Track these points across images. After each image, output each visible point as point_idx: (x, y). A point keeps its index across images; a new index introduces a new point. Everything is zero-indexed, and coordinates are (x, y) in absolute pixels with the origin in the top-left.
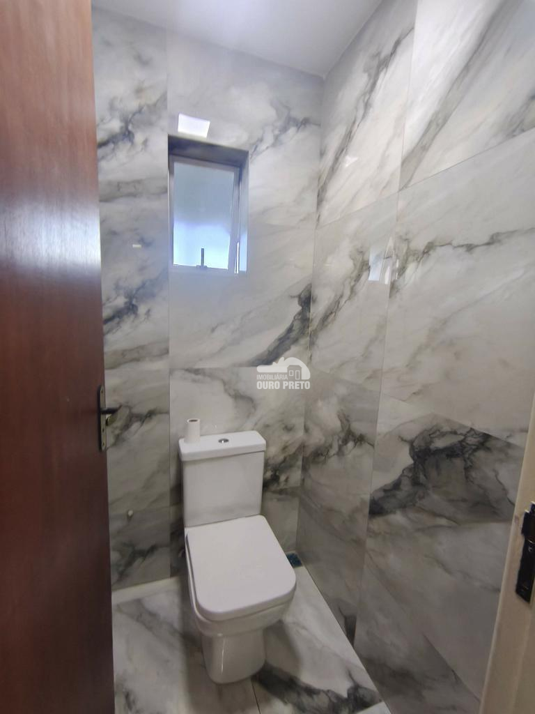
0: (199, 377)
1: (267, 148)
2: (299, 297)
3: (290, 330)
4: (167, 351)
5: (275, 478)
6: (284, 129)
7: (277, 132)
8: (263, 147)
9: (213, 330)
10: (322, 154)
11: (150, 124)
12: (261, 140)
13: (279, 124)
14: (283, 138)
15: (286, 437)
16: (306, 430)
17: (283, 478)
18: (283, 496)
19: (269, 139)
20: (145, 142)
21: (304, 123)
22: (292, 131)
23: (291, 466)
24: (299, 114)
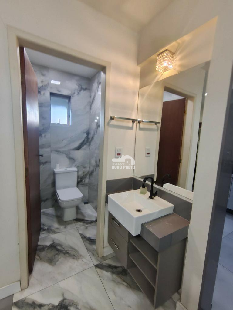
0: (59, 153)
1: (76, 95)
2: (86, 132)
3: (84, 141)
4: (50, 146)
5: (81, 181)
6: (80, 91)
7: (78, 91)
8: (75, 95)
9: (63, 141)
10: (90, 97)
11: (45, 89)
12: (74, 93)
13: (79, 89)
14: (80, 93)
15: (84, 170)
16: (89, 167)
17: (83, 181)
18: (84, 186)
19: (76, 93)
20: (44, 94)
21: (85, 89)
22: (82, 91)
23: (85, 178)
24: (84, 87)
